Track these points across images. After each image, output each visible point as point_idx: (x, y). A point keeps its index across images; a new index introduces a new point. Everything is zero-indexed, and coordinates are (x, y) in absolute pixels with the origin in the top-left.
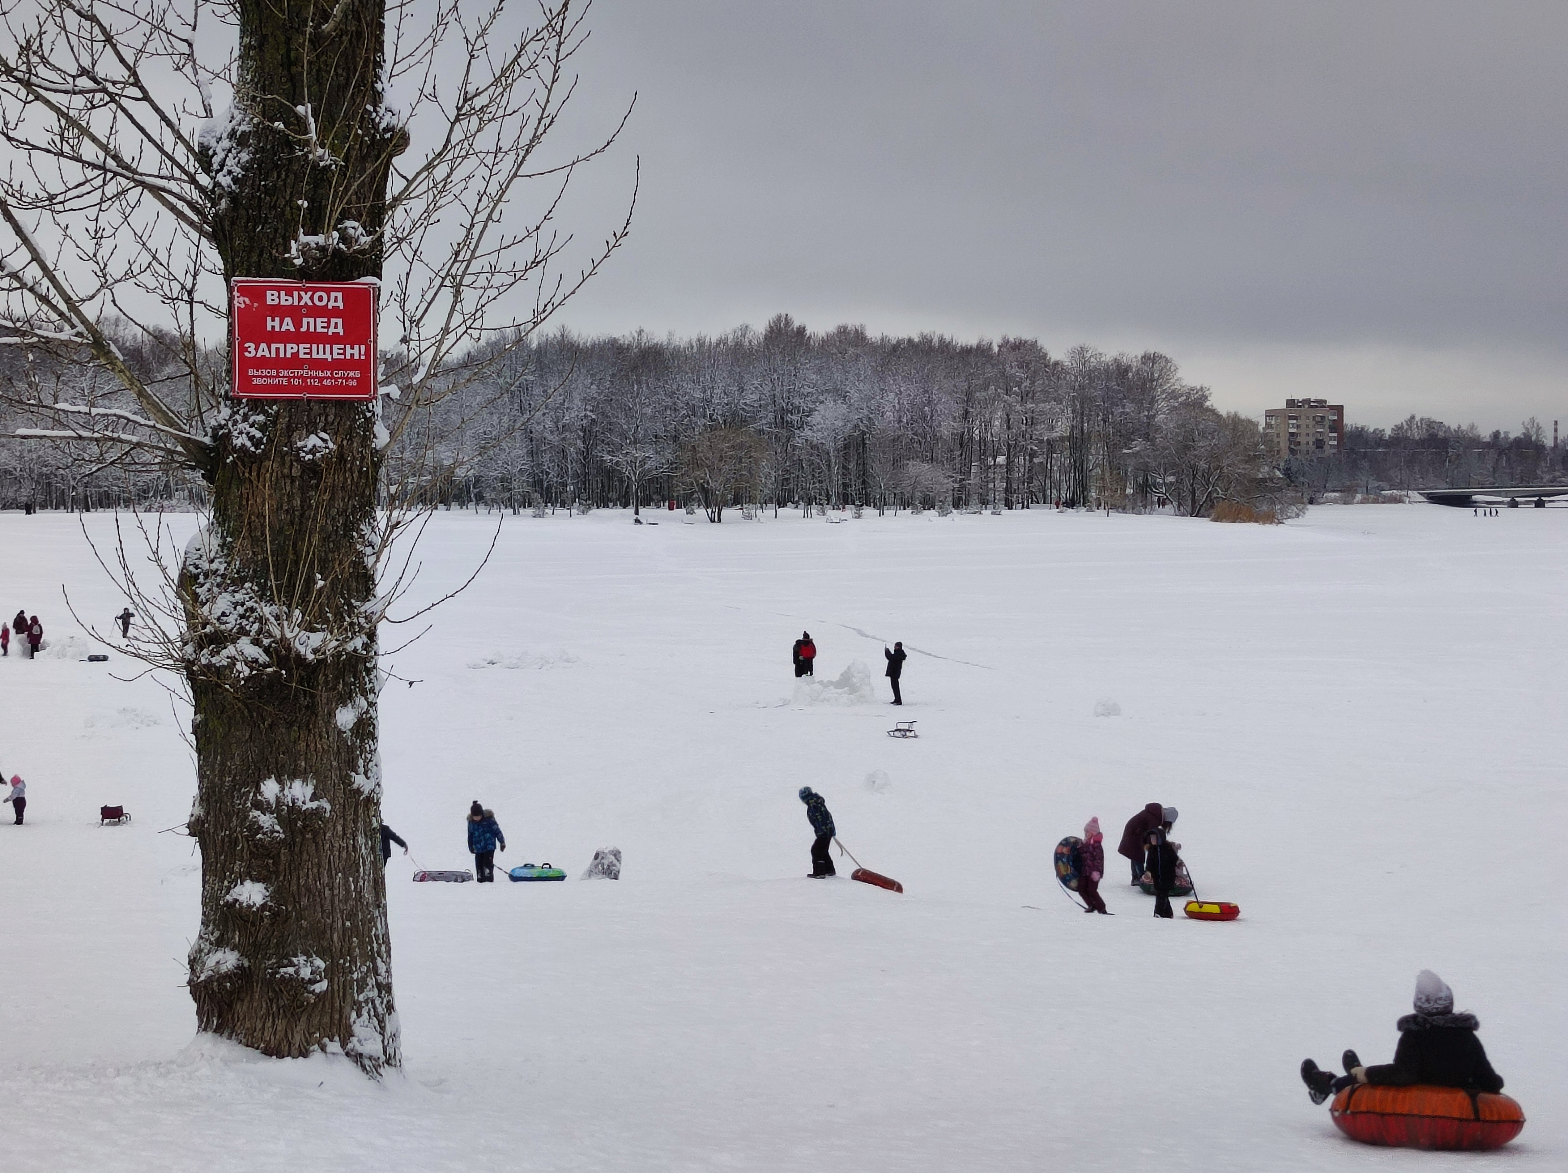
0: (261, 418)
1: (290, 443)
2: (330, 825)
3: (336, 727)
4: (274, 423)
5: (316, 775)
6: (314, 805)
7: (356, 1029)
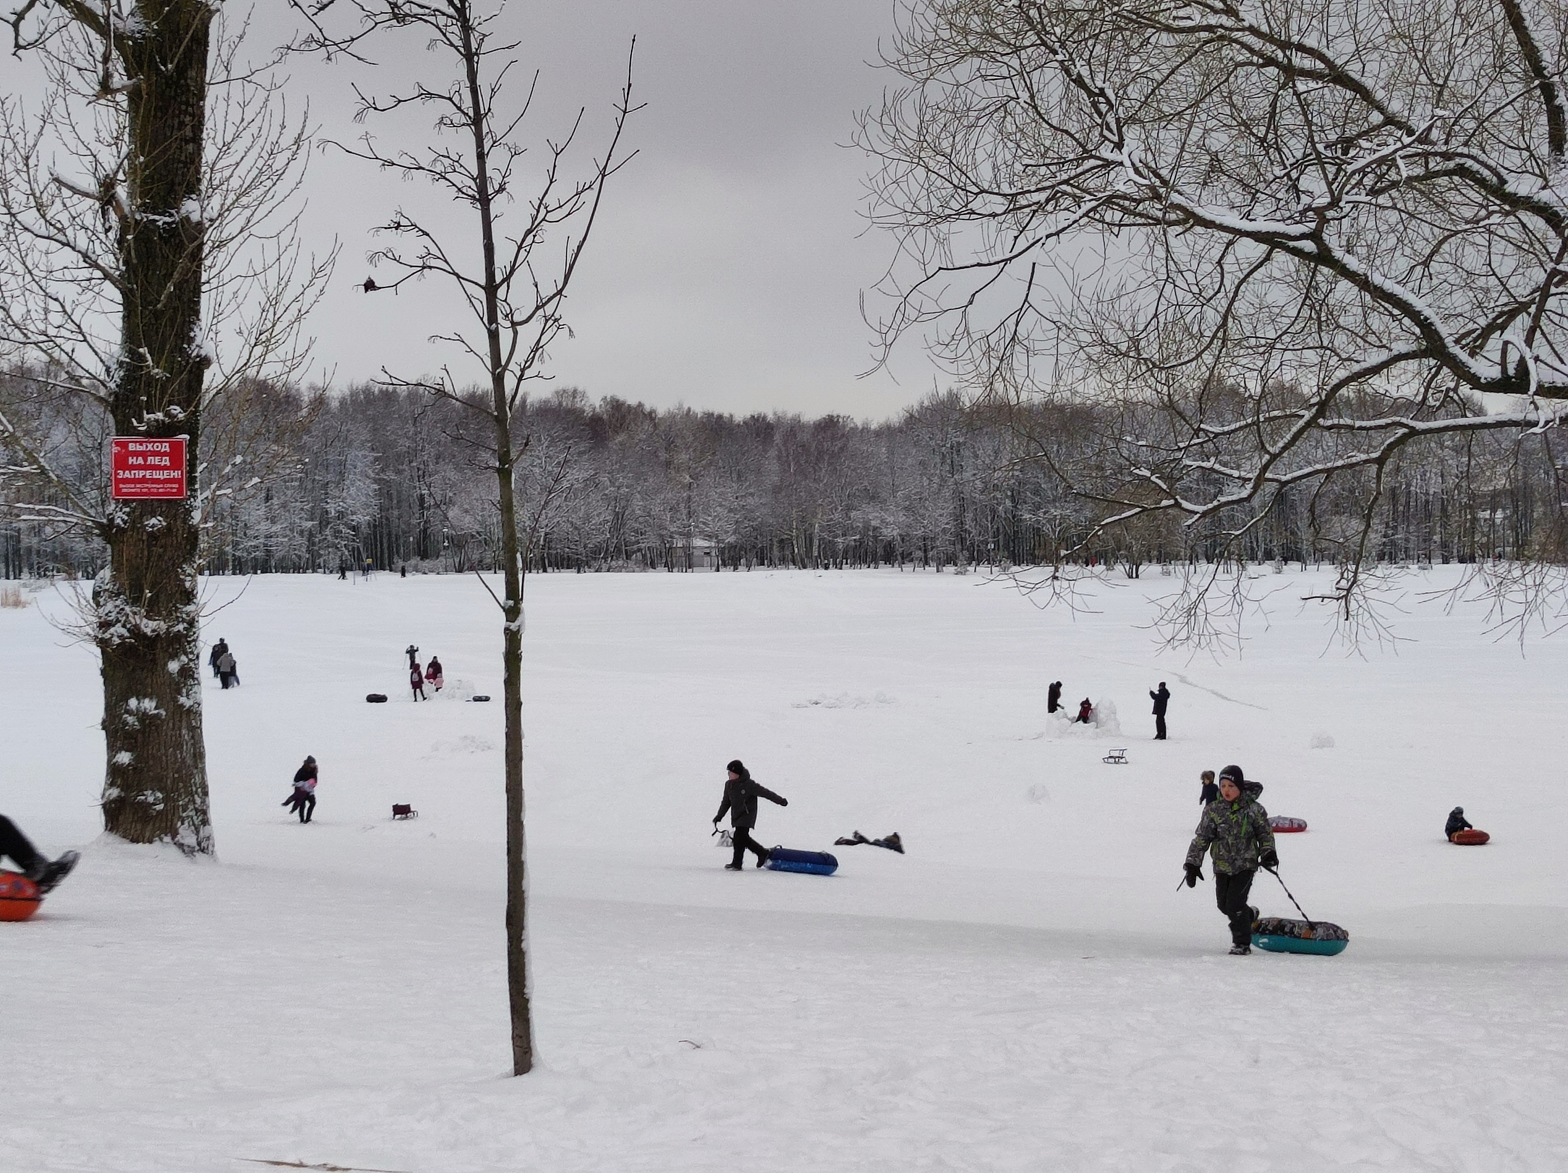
0: (128, 509)
1: (141, 523)
2: (165, 723)
3: (168, 671)
4: (134, 512)
5: (158, 697)
6: (156, 712)
7: (180, 831)
